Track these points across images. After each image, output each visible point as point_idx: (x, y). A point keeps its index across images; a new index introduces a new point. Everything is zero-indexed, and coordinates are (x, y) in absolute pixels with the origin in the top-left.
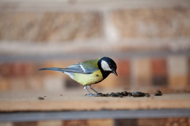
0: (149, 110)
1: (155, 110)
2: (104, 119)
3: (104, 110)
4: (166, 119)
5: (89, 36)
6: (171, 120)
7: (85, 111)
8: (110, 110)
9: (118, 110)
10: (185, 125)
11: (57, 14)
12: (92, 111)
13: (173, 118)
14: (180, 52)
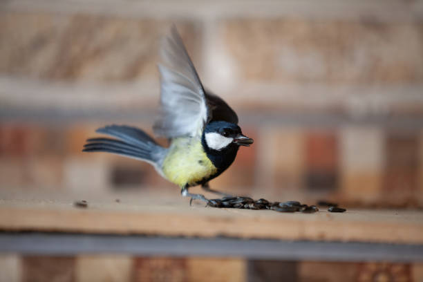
0: (322, 241)
1: (337, 242)
2: (225, 258)
3: (223, 237)
4: (361, 265)
6: (373, 268)
7: (181, 237)
8: (237, 238)
9: (255, 239)
10: (403, 279)
11: (102, 20)
12: (197, 237)
13: (378, 264)
14: (369, 119)
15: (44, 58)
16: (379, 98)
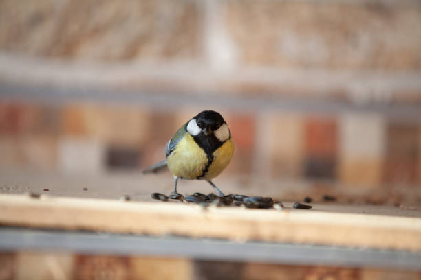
5: (169, 53)
7: (130, 233)
15: (42, 35)
16: (381, 85)
